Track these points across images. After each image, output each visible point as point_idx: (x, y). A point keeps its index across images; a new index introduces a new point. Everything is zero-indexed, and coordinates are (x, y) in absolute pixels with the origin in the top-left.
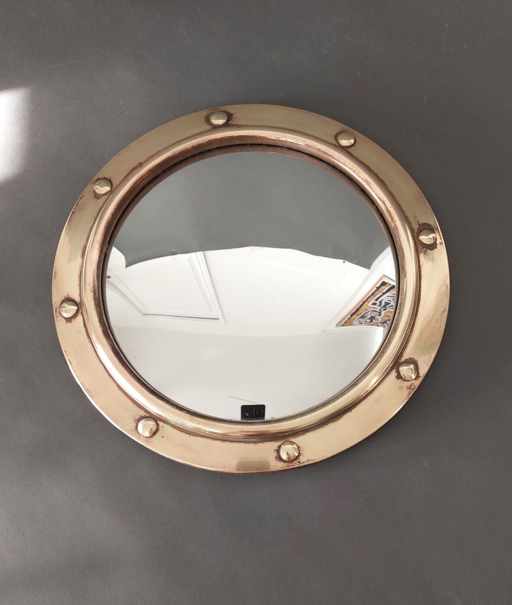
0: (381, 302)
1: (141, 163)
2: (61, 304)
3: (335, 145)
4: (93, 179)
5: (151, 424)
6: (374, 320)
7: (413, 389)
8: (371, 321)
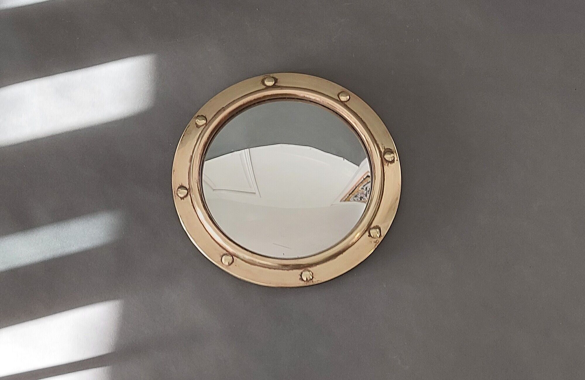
0: (366, 188)
1: (223, 108)
2: (178, 189)
3: (337, 100)
4: (195, 116)
5: (230, 258)
6: (362, 199)
7: (378, 243)
8: (361, 199)
